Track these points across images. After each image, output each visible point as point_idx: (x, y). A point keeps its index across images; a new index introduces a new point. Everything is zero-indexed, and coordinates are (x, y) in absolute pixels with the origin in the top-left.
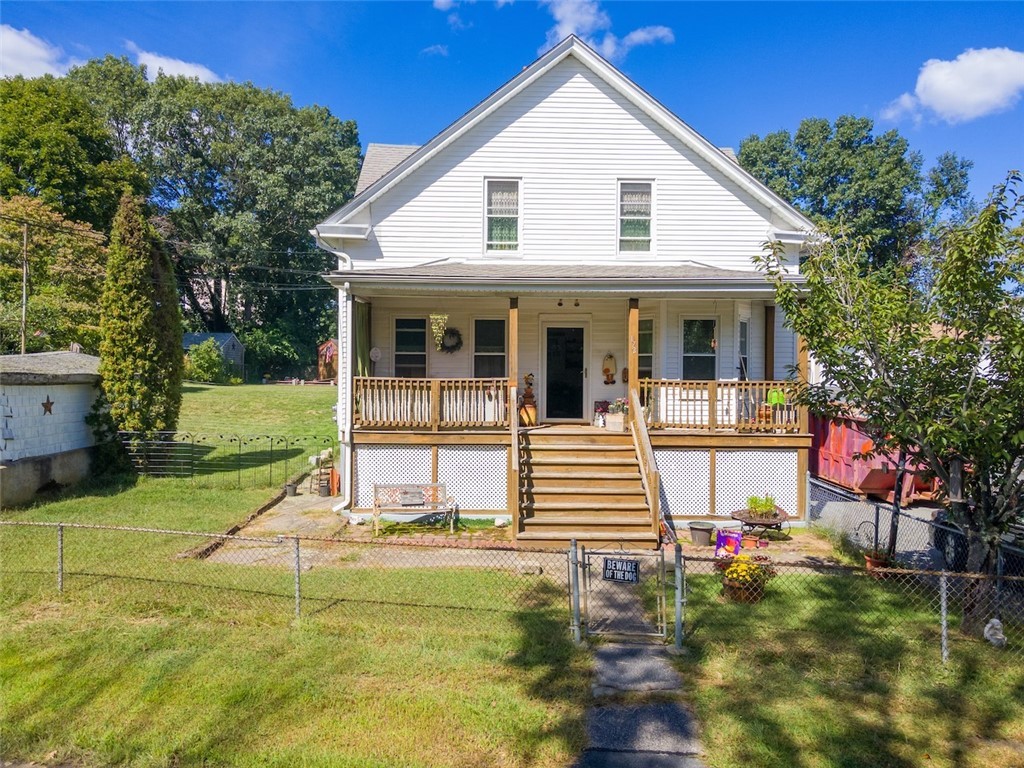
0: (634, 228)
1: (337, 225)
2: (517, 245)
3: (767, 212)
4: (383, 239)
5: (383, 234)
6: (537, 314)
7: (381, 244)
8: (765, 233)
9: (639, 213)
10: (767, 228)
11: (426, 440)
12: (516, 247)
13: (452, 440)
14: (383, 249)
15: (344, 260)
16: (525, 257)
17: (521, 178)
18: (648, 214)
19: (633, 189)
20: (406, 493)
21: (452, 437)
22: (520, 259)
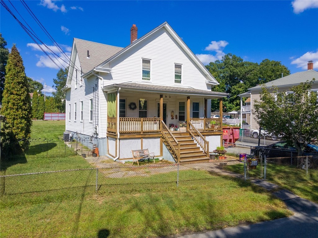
0: (178, 77)
1: (101, 68)
2: (150, 79)
3: (205, 76)
4: (113, 73)
5: (113, 72)
6: (155, 99)
7: (112, 75)
8: (205, 81)
9: (179, 73)
10: (205, 80)
11: (140, 136)
12: (149, 79)
13: (147, 136)
14: (113, 77)
15: (101, 79)
16: (152, 83)
17: (151, 60)
18: (181, 73)
19: (178, 66)
20: (140, 152)
21: (147, 135)
22: (151, 83)
